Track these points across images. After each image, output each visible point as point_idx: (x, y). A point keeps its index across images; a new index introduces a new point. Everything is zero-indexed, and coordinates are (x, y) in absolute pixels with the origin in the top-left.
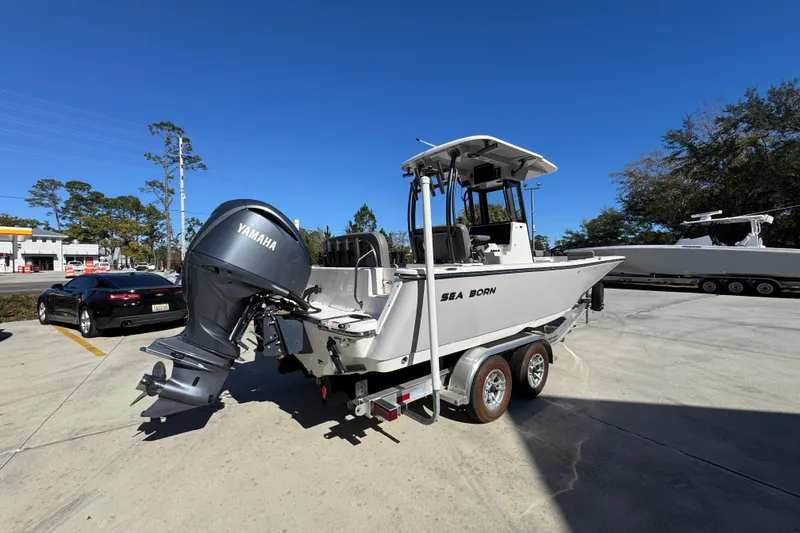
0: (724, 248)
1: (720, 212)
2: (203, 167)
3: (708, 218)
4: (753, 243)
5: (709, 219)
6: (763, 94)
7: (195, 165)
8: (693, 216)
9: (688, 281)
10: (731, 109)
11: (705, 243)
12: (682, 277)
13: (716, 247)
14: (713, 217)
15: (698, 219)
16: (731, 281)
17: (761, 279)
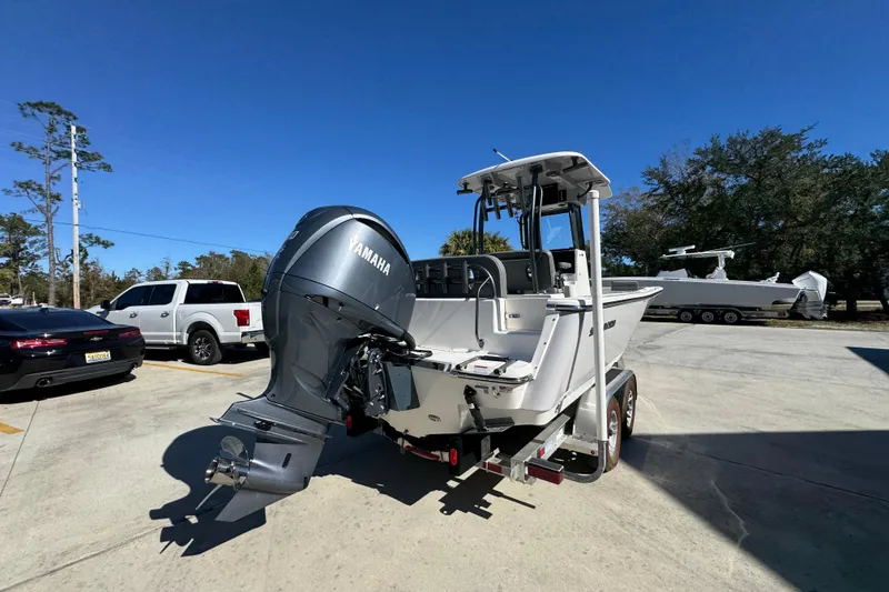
0: (697, 280)
1: (693, 247)
2: (107, 168)
3: (682, 252)
4: (719, 277)
5: (684, 253)
6: (723, 142)
7: (94, 164)
8: (671, 250)
9: (667, 311)
10: (699, 152)
11: (681, 276)
12: (663, 307)
13: (691, 280)
14: (688, 251)
15: (675, 253)
16: (704, 311)
17: (728, 309)
